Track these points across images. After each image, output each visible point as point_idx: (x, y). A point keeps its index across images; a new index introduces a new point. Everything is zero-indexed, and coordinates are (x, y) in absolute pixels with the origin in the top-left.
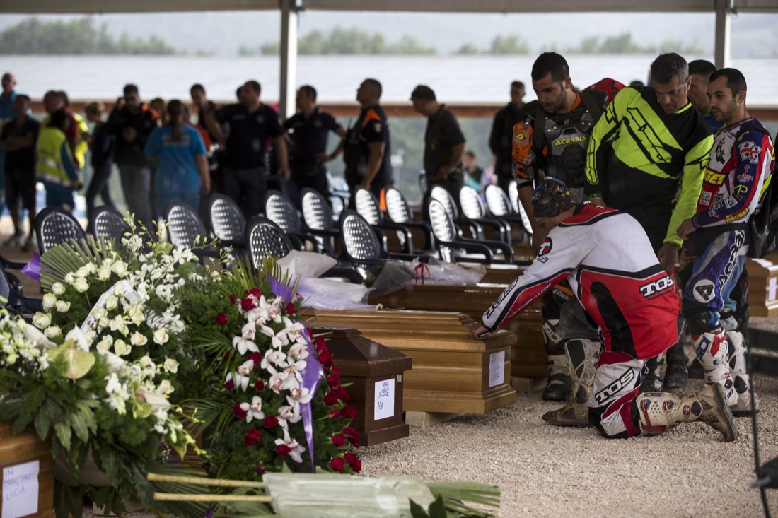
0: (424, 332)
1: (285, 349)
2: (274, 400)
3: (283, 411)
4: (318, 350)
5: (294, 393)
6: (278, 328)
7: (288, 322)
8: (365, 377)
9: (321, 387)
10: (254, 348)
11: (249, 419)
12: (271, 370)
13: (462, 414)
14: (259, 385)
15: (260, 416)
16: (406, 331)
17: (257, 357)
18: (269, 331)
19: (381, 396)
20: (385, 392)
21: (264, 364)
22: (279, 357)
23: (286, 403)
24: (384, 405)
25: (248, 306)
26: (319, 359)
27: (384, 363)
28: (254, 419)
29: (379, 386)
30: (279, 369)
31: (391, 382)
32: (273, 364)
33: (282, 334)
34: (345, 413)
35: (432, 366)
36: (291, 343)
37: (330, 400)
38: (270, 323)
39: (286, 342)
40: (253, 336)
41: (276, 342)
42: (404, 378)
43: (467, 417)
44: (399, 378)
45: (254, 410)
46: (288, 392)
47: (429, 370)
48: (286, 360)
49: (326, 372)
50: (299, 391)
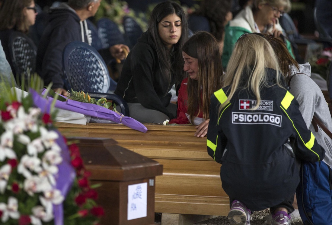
0: (178, 142)
1: (40, 155)
2: (29, 201)
3: (37, 211)
4: (71, 155)
5: (48, 194)
6: (33, 136)
7: (43, 131)
8: (118, 181)
9: (73, 188)
10: (11, 155)
11: (5, 218)
12: (27, 174)
13: (214, 217)
14: (16, 187)
15: (15, 215)
16: (163, 142)
17: (14, 163)
18: (25, 139)
19: (134, 198)
20: (138, 195)
21: (21, 169)
22: (34, 162)
23: (39, 204)
24: (137, 207)
25: (7, 117)
26: (72, 164)
27: (137, 169)
28: (10, 219)
29: (132, 189)
30: (34, 173)
31: (144, 186)
32: (28, 169)
33: (37, 142)
34: (95, 212)
35: (185, 173)
36: (46, 150)
37: (81, 200)
38: (27, 133)
39: (41, 149)
40: (10, 144)
41: (32, 149)
42: (156, 183)
43: (218, 219)
44: (151, 182)
45: (10, 210)
46: (42, 194)
47: (183, 176)
48: (41, 165)
49: (78, 175)
50: (52, 193)
